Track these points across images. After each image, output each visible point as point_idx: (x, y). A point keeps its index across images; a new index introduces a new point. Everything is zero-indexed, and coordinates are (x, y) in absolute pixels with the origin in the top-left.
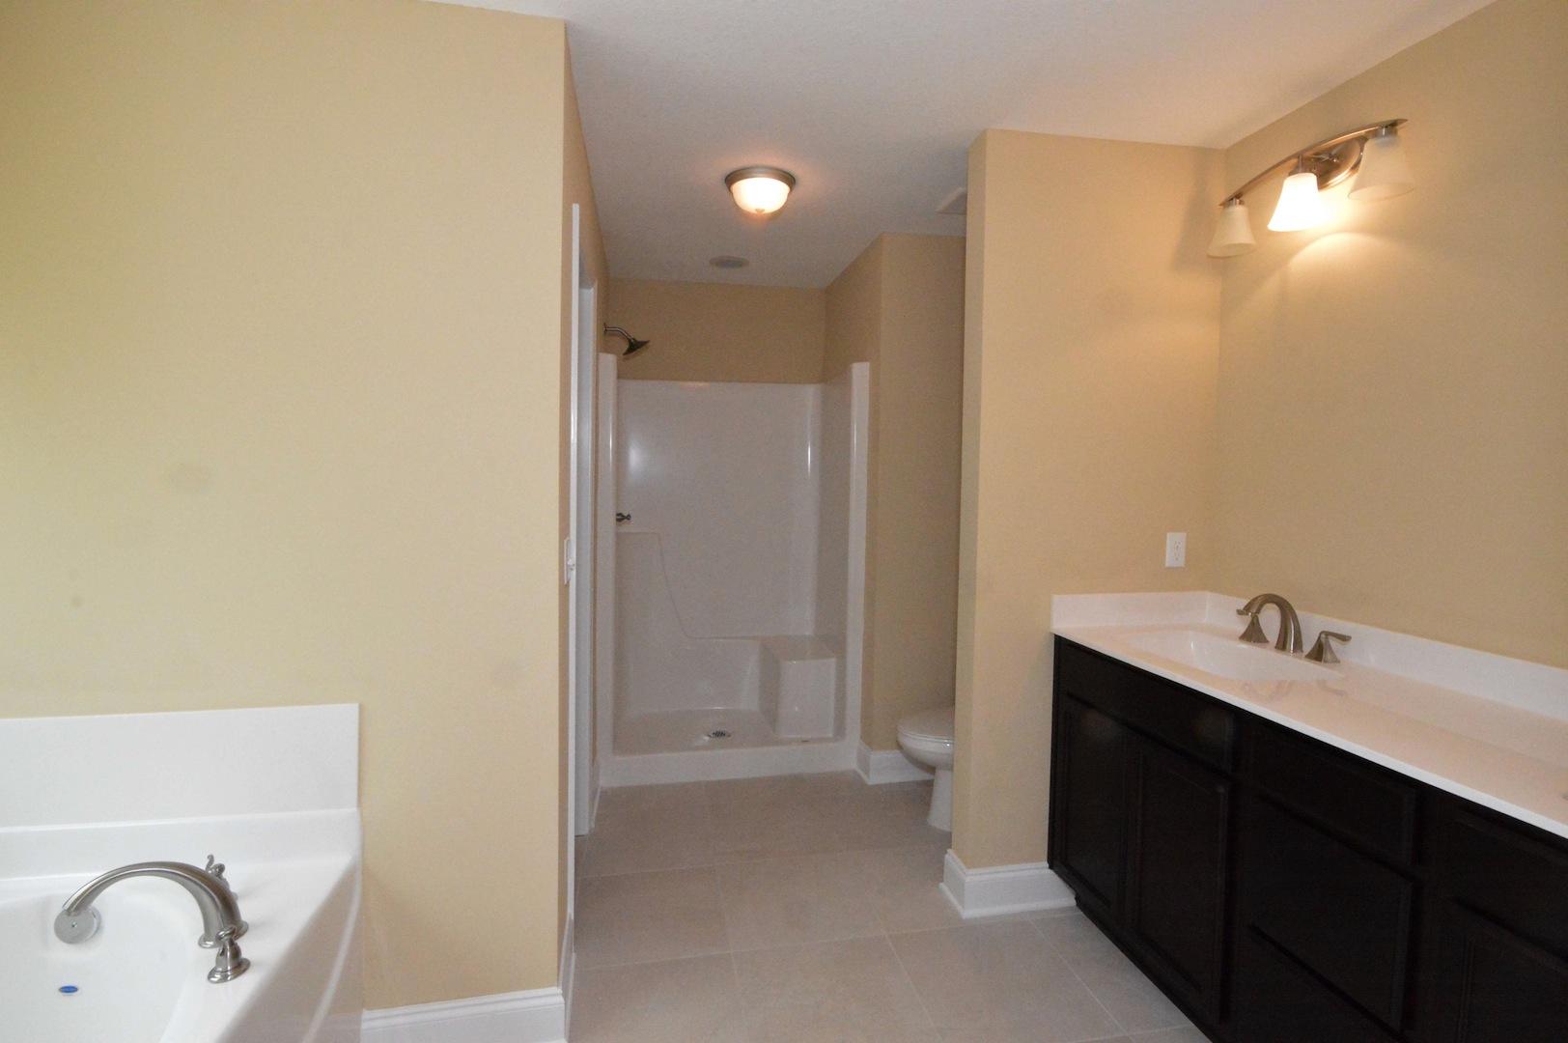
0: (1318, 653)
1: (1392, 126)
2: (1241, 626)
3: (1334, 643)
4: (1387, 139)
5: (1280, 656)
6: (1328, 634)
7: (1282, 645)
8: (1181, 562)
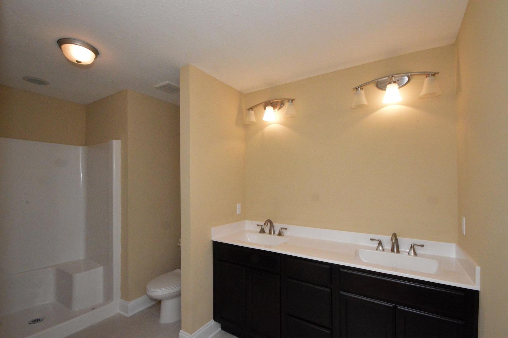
0: (280, 234)
1: (292, 100)
2: (259, 229)
3: (284, 231)
4: (291, 103)
5: (270, 236)
6: (282, 228)
7: (270, 233)
8: (240, 213)
